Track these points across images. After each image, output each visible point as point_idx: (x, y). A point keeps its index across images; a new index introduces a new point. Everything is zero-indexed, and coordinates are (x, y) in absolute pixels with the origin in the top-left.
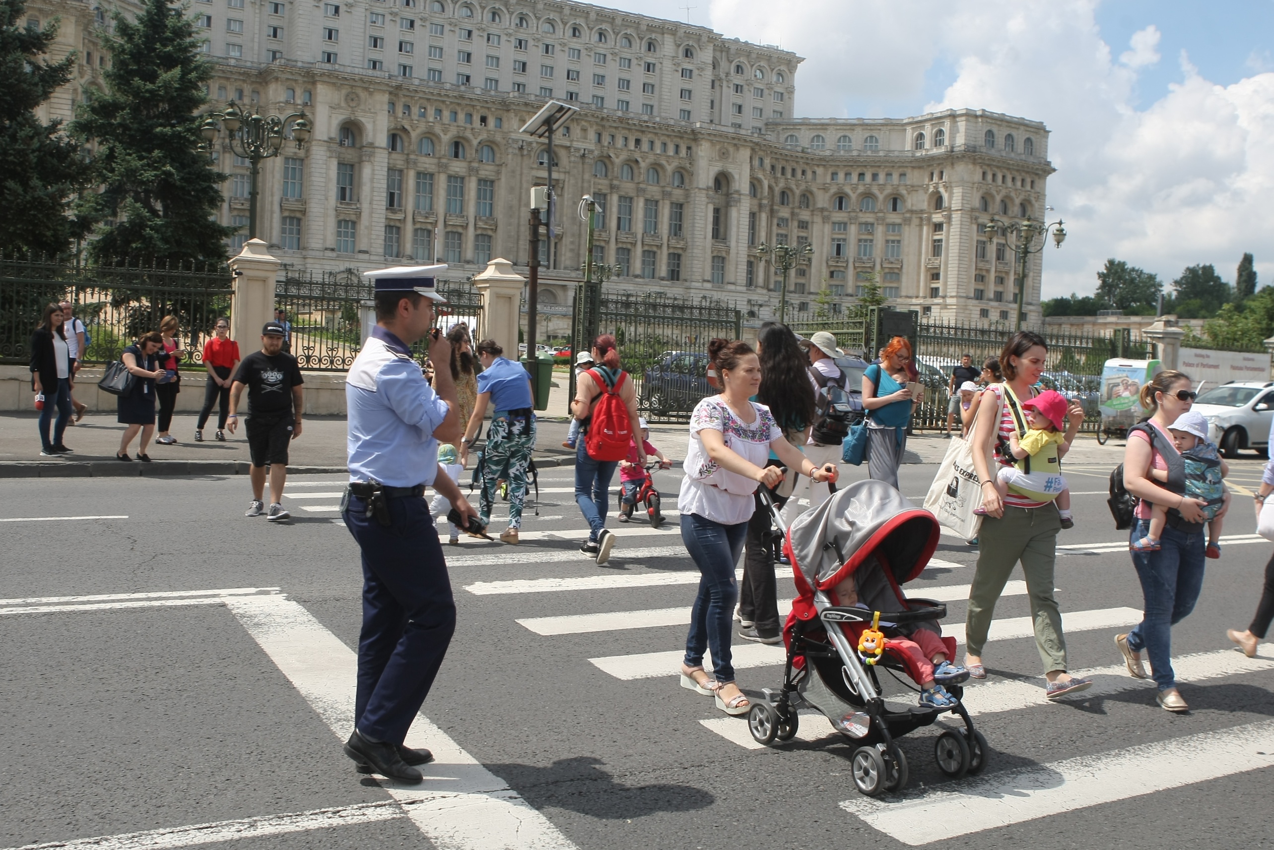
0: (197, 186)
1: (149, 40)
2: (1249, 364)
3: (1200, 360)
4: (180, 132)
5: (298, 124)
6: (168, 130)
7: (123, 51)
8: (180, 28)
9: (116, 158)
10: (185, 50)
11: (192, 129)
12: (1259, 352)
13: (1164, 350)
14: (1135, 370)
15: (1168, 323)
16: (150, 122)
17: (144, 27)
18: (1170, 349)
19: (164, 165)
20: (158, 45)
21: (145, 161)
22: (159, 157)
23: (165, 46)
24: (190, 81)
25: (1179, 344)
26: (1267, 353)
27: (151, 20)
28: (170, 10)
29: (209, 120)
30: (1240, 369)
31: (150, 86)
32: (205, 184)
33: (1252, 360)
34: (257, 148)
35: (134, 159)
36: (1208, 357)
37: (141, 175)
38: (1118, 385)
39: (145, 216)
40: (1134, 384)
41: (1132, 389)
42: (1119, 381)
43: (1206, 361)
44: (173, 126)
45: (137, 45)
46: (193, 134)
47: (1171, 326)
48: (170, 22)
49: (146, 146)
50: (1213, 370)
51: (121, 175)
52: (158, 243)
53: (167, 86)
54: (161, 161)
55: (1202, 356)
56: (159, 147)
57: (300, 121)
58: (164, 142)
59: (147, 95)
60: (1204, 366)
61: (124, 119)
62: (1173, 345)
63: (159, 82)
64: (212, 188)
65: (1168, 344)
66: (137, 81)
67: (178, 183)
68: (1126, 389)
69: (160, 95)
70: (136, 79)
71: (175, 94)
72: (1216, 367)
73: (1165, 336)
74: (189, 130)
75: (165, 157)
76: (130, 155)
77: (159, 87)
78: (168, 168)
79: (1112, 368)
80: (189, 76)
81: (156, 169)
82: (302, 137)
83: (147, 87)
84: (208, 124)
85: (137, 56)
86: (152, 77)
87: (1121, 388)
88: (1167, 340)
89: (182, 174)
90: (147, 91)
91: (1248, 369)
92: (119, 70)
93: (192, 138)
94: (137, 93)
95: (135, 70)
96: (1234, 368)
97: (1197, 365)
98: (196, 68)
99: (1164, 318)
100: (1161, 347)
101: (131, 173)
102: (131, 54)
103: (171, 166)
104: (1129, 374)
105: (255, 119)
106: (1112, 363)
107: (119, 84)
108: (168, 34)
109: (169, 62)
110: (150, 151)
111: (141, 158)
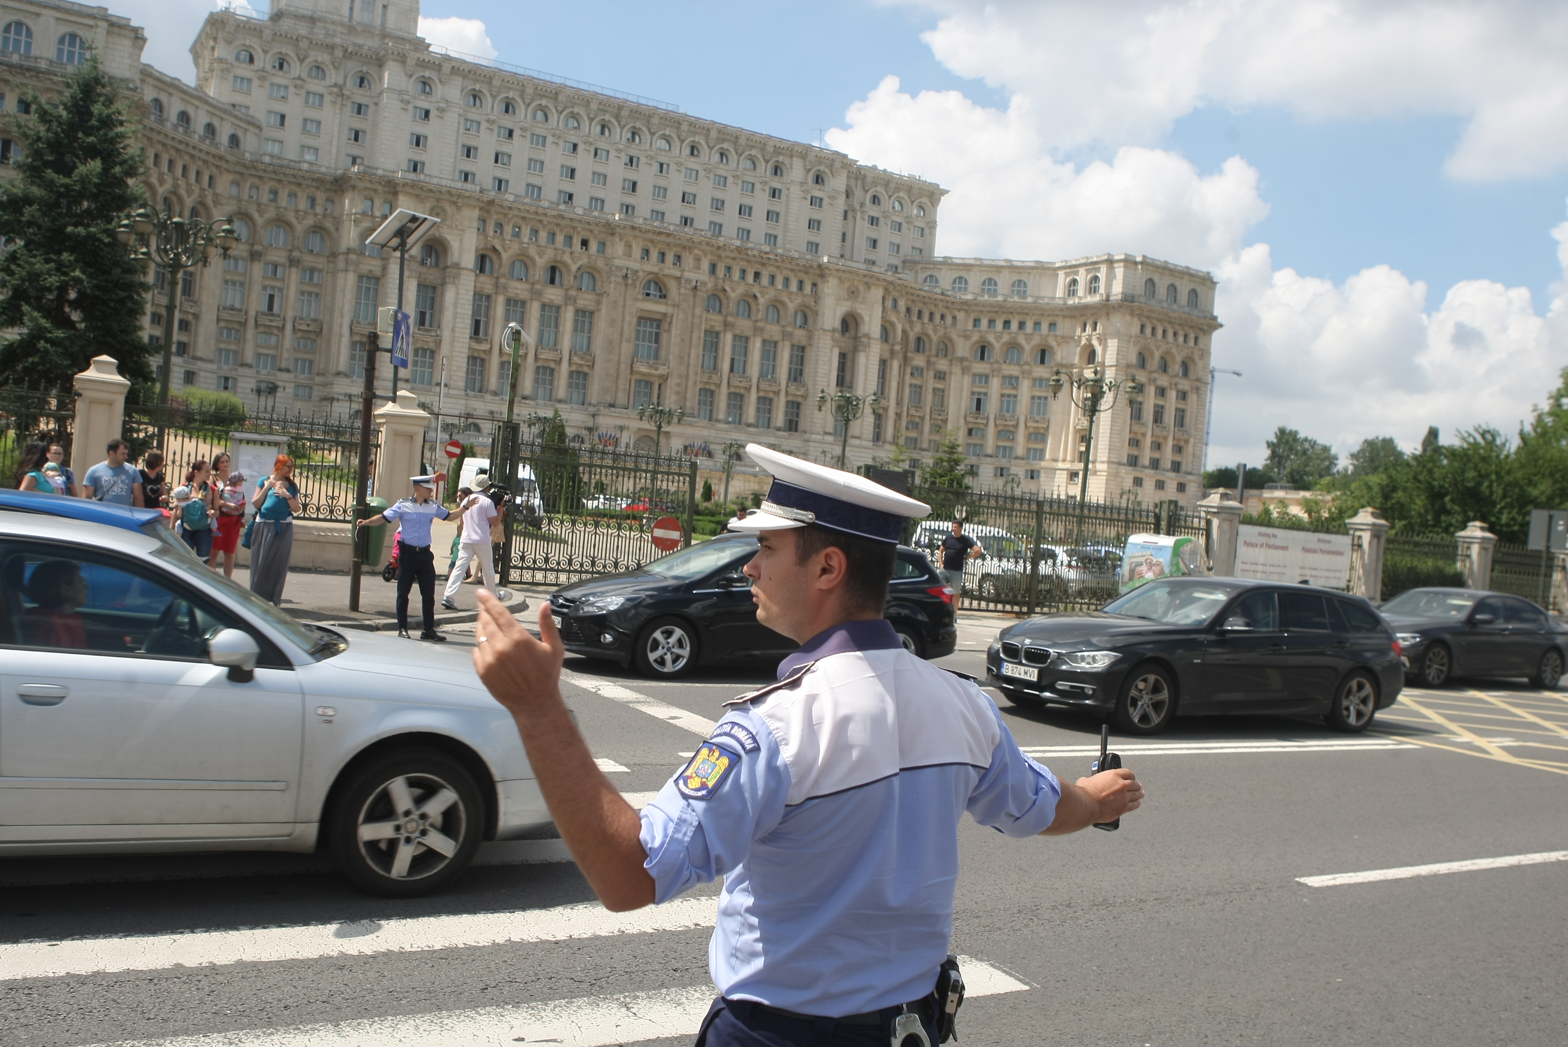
0: (114, 296)
1: (72, 128)
2: (1325, 547)
3: (1264, 540)
4: (95, 234)
5: (224, 231)
6: (81, 230)
7: (39, 139)
8: (109, 116)
9: (18, 259)
10: (112, 141)
11: (108, 230)
12: (1337, 533)
13: (1219, 527)
14: (1161, 548)
15: (1224, 496)
16: (62, 221)
17: (69, 113)
18: (1226, 526)
19: (73, 271)
20: (80, 135)
21: (52, 265)
22: (69, 261)
23: (88, 135)
24: (114, 177)
25: (1237, 521)
26: (1347, 533)
27: (75, 105)
28: (100, 95)
29: (126, 222)
30: (1314, 551)
31: (64, 180)
32: (123, 294)
33: (1329, 542)
34: (177, 255)
35: (39, 262)
36: (1275, 536)
37: (46, 279)
38: (1141, 564)
39: (46, 328)
40: (1158, 564)
41: (1157, 569)
42: (1142, 559)
43: (1271, 541)
44: (88, 226)
45: (56, 133)
46: (109, 236)
47: (1228, 500)
48: (97, 109)
49: (56, 247)
50: (1280, 552)
51: (23, 280)
52: (55, 358)
53: (84, 180)
54: (72, 266)
55: (1268, 536)
56: (72, 250)
57: (226, 227)
58: (77, 245)
59: (62, 190)
60: (1269, 546)
61: (33, 216)
62: (1231, 521)
63: (76, 176)
64: (131, 298)
65: (1224, 520)
66: (50, 173)
67: (89, 291)
68: (1150, 569)
69: (75, 190)
70: (49, 171)
71: (94, 190)
72: (1285, 548)
73: (1221, 511)
74: (106, 231)
75: (76, 261)
76: (35, 256)
77: (75, 181)
78: (77, 273)
79: (1135, 545)
80: (113, 171)
81: (65, 274)
82: (227, 245)
83: (62, 182)
84: (124, 226)
85: (55, 145)
86: (67, 170)
87: (1144, 568)
88: (1223, 516)
89: (95, 282)
90: (62, 185)
91: (1323, 552)
92: (34, 160)
93: (107, 240)
94: (50, 185)
95: (51, 162)
96: (1306, 550)
97: (1262, 546)
98: (122, 163)
99: (1221, 490)
100: (1215, 522)
101: (34, 277)
102: (50, 144)
103: (84, 273)
104: (1154, 552)
105: (176, 223)
106: (1137, 539)
107: (32, 176)
108: (94, 122)
109: (92, 152)
110: (59, 253)
111: (47, 261)
